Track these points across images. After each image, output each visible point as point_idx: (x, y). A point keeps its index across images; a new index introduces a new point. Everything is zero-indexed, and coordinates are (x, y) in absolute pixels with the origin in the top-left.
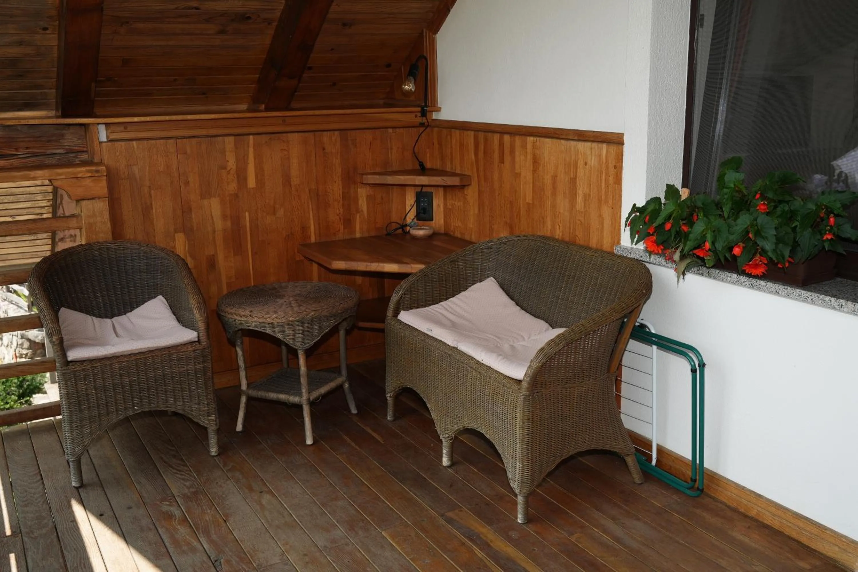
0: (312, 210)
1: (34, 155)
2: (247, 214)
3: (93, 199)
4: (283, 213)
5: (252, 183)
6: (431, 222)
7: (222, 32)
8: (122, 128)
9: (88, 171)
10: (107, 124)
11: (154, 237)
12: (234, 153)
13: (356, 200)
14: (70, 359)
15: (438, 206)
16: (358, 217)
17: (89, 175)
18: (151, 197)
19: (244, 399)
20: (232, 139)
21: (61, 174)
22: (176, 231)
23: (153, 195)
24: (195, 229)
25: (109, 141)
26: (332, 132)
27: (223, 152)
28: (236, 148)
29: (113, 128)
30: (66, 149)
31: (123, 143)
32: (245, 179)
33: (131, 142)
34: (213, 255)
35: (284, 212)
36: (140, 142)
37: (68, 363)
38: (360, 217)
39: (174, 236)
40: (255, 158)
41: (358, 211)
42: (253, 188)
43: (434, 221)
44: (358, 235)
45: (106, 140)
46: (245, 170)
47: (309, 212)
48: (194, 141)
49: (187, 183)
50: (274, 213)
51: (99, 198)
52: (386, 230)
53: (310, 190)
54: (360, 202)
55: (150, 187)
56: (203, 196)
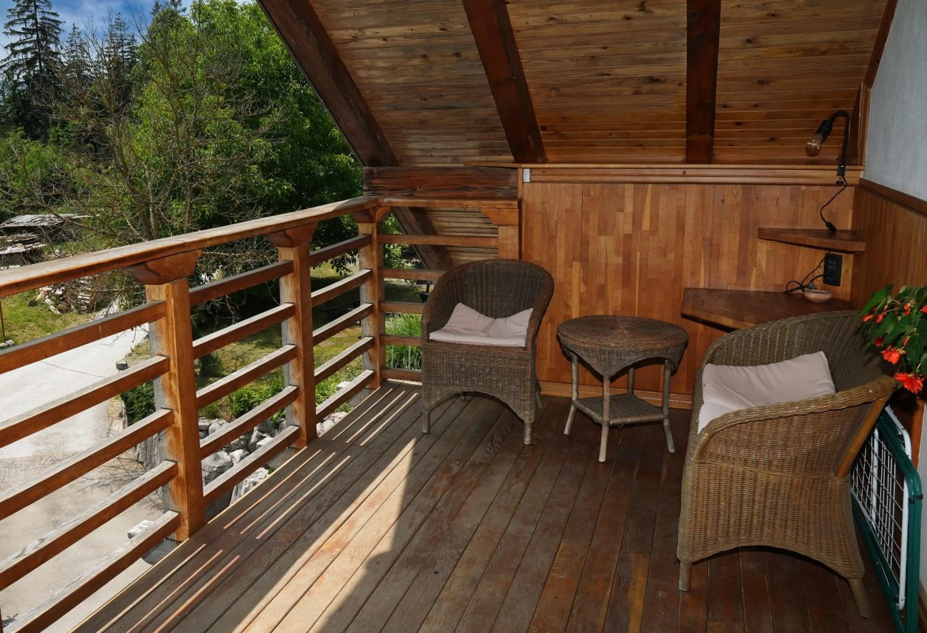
0: (704, 257)
1: (489, 189)
2: (638, 253)
3: (508, 225)
4: (673, 257)
5: (646, 225)
6: (838, 287)
7: (637, 93)
8: (541, 172)
9: (504, 204)
10: (531, 169)
11: (556, 262)
12: (632, 199)
13: (754, 254)
14: (430, 338)
15: (847, 271)
16: (754, 270)
17: (505, 207)
18: (557, 229)
19: (572, 409)
20: (632, 186)
21: (485, 205)
22: (574, 259)
23: (559, 228)
24: (590, 259)
25: (532, 182)
26: (734, 186)
27: (623, 197)
28: (635, 194)
29: (534, 172)
30: (511, 186)
31: (539, 184)
32: (641, 221)
33: (546, 184)
34: (604, 285)
35: (675, 257)
36: (554, 184)
37: (429, 341)
38: (757, 271)
39: (572, 263)
40: (651, 204)
41: (755, 264)
42: (647, 231)
43: (841, 287)
44: (752, 288)
45: (529, 181)
46: (642, 213)
47: (700, 259)
48: (598, 186)
49: (588, 221)
50: (665, 256)
51: (512, 225)
52: (787, 289)
53: (703, 239)
54: (759, 255)
55: (557, 221)
56: (600, 233)
